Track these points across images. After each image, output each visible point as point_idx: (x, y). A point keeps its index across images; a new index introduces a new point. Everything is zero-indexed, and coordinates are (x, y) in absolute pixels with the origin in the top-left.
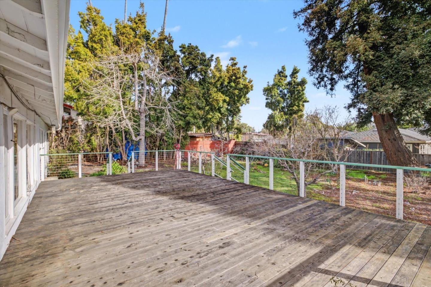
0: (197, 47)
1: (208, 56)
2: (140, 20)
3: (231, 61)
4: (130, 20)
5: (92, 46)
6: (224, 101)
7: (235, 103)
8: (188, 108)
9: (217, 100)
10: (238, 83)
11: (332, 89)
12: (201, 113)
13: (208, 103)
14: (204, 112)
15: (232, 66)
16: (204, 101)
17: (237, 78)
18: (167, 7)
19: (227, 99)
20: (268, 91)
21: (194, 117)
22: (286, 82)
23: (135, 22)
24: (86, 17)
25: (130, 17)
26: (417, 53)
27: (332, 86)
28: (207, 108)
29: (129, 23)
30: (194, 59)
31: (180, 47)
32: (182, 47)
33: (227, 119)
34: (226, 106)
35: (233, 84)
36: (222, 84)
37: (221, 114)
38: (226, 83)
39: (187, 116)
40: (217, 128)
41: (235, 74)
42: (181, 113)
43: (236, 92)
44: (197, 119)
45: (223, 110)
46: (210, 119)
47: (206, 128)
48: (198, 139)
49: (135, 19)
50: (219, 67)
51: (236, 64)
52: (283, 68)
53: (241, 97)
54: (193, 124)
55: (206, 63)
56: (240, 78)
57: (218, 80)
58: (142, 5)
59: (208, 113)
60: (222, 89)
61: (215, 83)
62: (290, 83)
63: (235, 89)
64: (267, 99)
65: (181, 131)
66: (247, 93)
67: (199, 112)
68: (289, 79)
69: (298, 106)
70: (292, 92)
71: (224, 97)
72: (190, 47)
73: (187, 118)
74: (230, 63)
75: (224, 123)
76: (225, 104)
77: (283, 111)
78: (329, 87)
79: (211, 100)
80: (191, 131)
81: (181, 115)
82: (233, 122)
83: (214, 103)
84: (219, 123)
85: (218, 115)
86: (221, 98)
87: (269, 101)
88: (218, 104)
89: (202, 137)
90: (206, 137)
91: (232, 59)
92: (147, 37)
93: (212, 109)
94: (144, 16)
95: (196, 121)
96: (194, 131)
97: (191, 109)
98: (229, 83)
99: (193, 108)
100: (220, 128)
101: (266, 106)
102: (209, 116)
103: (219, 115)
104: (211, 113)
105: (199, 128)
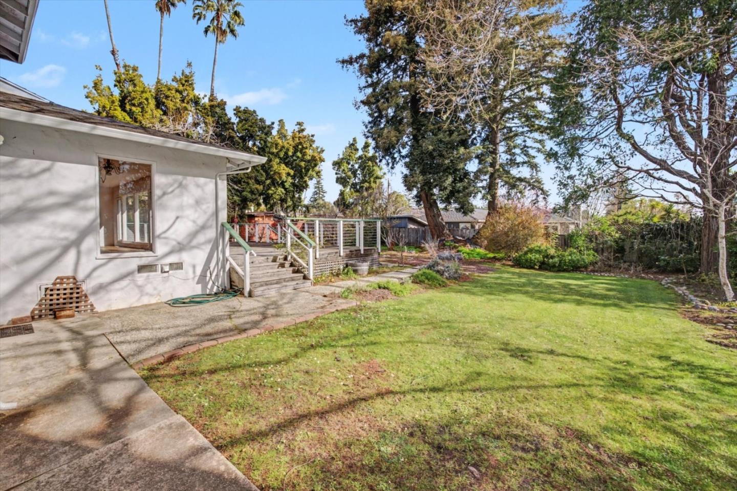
0: (254, 112)
1: (268, 123)
2: (187, 81)
3: (298, 126)
4: (175, 79)
5: (131, 110)
6: (288, 174)
7: (302, 177)
8: (244, 182)
9: (279, 174)
10: (304, 154)
11: (392, 168)
12: (261, 188)
13: (268, 176)
14: (264, 186)
15: (299, 132)
16: (264, 174)
17: (303, 148)
18: (217, 57)
19: (292, 172)
20: (337, 164)
21: (252, 192)
22: (357, 156)
23: (182, 84)
24: (123, 77)
25: (175, 77)
26: (431, 148)
27: (393, 165)
28: (268, 182)
29: (175, 84)
30: (251, 126)
31: (234, 110)
32: (237, 110)
33: (294, 196)
34: (290, 180)
35: (299, 154)
36: (286, 153)
37: (285, 189)
38: (290, 154)
39: (244, 191)
40: (282, 206)
41: (300, 143)
42: (236, 187)
43: (303, 164)
44: (255, 194)
45: (287, 185)
46: (272, 194)
47: (269, 206)
48: (256, 219)
49: (181, 80)
50: (283, 131)
51: (303, 130)
52: (354, 140)
53: (308, 170)
54: (252, 201)
55: (265, 131)
56: (306, 148)
57: (281, 150)
58: (189, 65)
59: (269, 188)
60: (286, 160)
61: (277, 153)
62: (360, 158)
63: (302, 160)
64: (336, 174)
65: (237, 209)
66: (316, 165)
67: (258, 186)
68: (360, 153)
69: (370, 183)
70: (363, 167)
71: (288, 170)
72: (246, 111)
73: (244, 193)
74: (297, 128)
75: (289, 200)
76: (290, 178)
77: (354, 188)
78: (391, 165)
79: (272, 173)
80: (249, 209)
81: (237, 190)
82: (300, 198)
83: (276, 177)
84: (283, 201)
85: (281, 190)
86: (284, 171)
87: (339, 176)
88: (280, 178)
89: (262, 217)
90: (267, 216)
91: (299, 124)
92: (196, 101)
93: (274, 183)
94: (192, 76)
95: (254, 197)
96: (252, 209)
97: (248, 183)
98: (295, 153)
99: (250, 182)
100: (285, 206)
101: (337, 182)
102: (270, 192)
103: (283, 190)
104: (273, 189)
105: (258, 205)
